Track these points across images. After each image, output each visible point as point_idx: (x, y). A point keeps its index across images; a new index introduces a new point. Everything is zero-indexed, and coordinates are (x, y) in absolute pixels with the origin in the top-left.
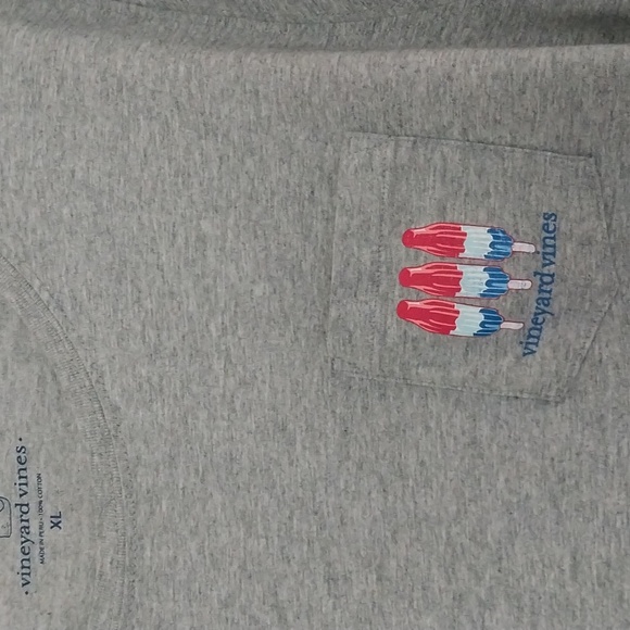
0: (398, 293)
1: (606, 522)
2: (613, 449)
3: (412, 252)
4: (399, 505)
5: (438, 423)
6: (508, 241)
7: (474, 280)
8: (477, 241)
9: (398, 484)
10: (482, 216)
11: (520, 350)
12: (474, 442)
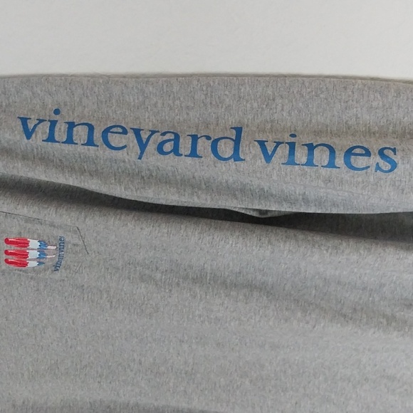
0: (5, 256)
1: (83, 314)
2: (86, 296)
3: (8, 245)
4: (12, 304)
5: (25, 283)
6: (46, 245)
7: (33, 254)
8: (34, 244)
9: (11, 299)
10: (36, 236)
11: (53, 268)
12: (38, 290)
